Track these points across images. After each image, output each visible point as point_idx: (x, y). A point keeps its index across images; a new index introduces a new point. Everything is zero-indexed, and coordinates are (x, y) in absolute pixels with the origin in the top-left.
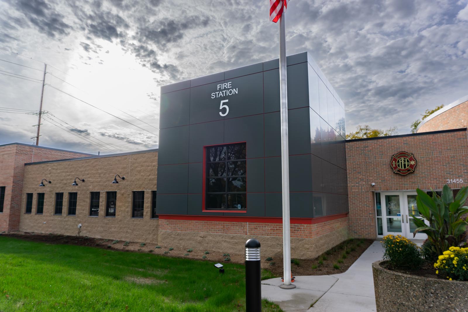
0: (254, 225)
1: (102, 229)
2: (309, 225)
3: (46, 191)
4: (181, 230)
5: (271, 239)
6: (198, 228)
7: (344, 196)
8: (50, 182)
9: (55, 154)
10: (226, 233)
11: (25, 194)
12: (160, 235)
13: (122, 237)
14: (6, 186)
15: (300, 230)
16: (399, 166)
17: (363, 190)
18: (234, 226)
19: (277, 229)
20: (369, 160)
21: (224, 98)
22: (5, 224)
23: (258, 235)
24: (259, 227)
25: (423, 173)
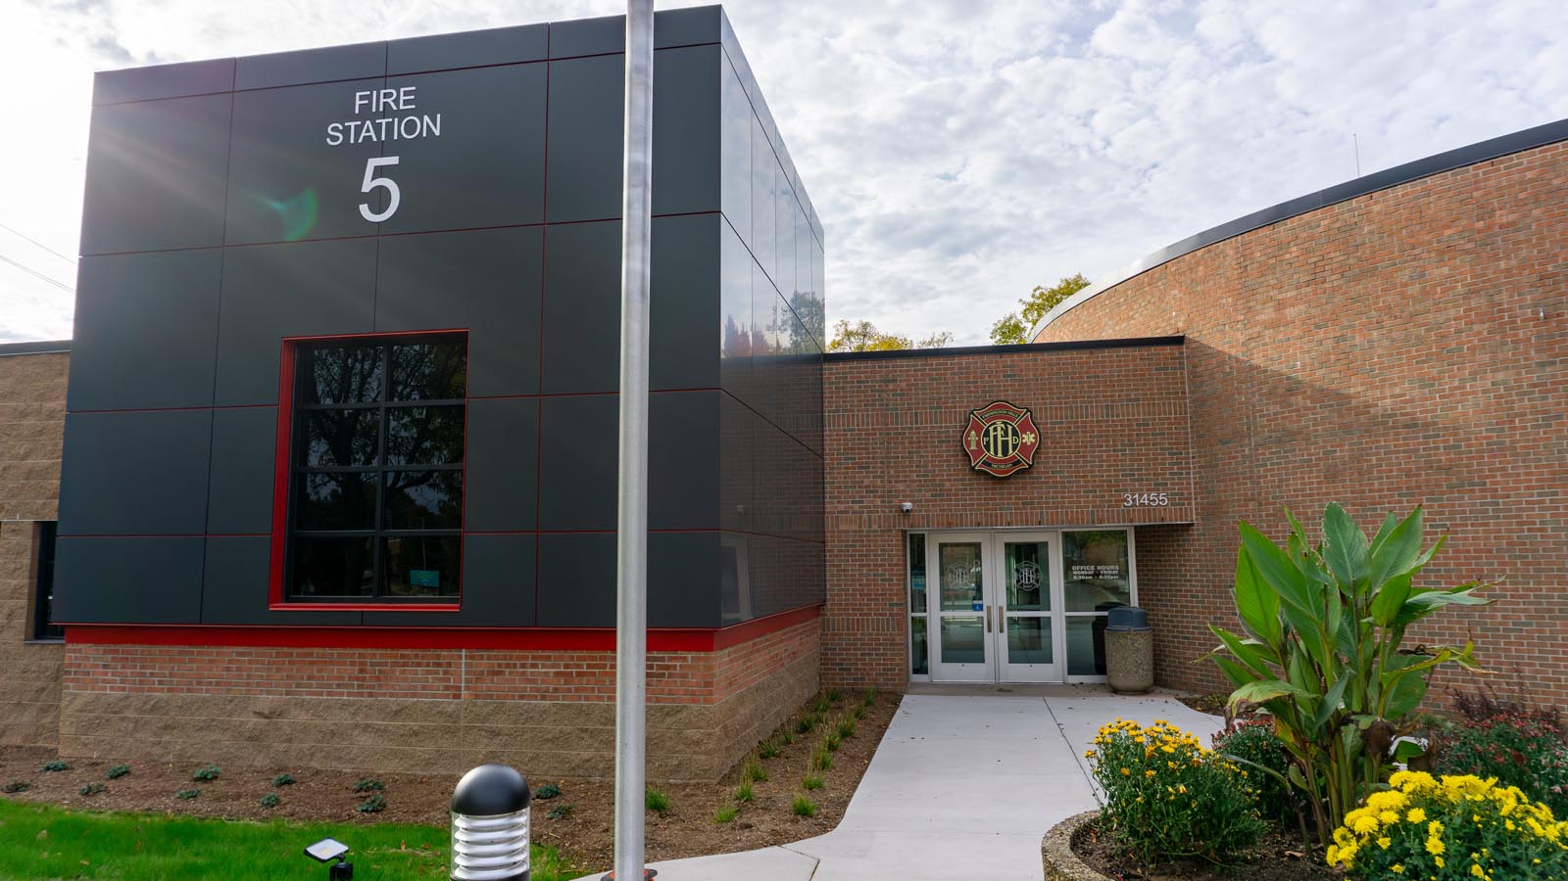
0: (489, 658)
2: (702, 654)
4: (170, 690)
5: (556, 713)
6: (249, 676)
7: (814, 542)
10: (371, 695)
12: (69, 712)
15: (670, 675)
16: (987, 447)
17: (875, 527)
18: (404, 665)
19: (579, 674)
20: (897, 424)
21: (382, 150)
23: (506, 697)
24: (508, 666)
25: (1057, 472)
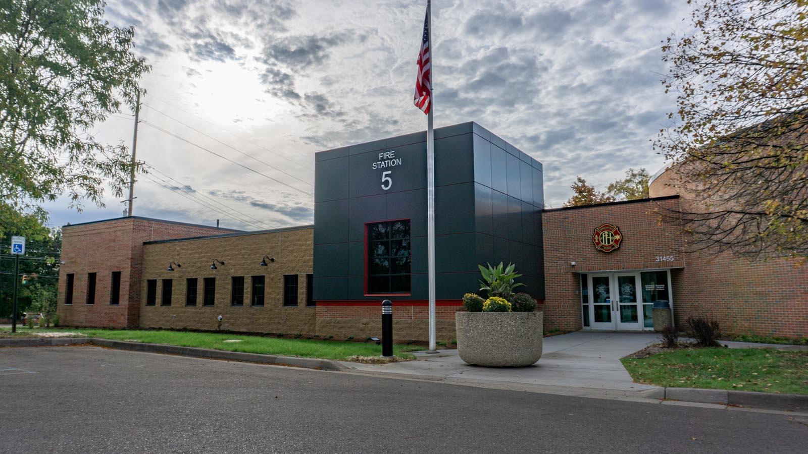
0: (419, 308)
1: (248, 321)
3: (174, 276)
4: (341, 318)
6: (360, 314)
7: (539, 277)
8: (179, 266)
9: (179, 228)
11: (146, 281)
12: (318, 324)
13: (272, 330)
14: (121, 270)
16: (602, 241)
17: (562, 272)
18: (398, 310)
20: (569, 234)
21: (387, 169)
22: (122, 318)
23: (423, 319)
24: (423, 310)
25: (630, 249)
